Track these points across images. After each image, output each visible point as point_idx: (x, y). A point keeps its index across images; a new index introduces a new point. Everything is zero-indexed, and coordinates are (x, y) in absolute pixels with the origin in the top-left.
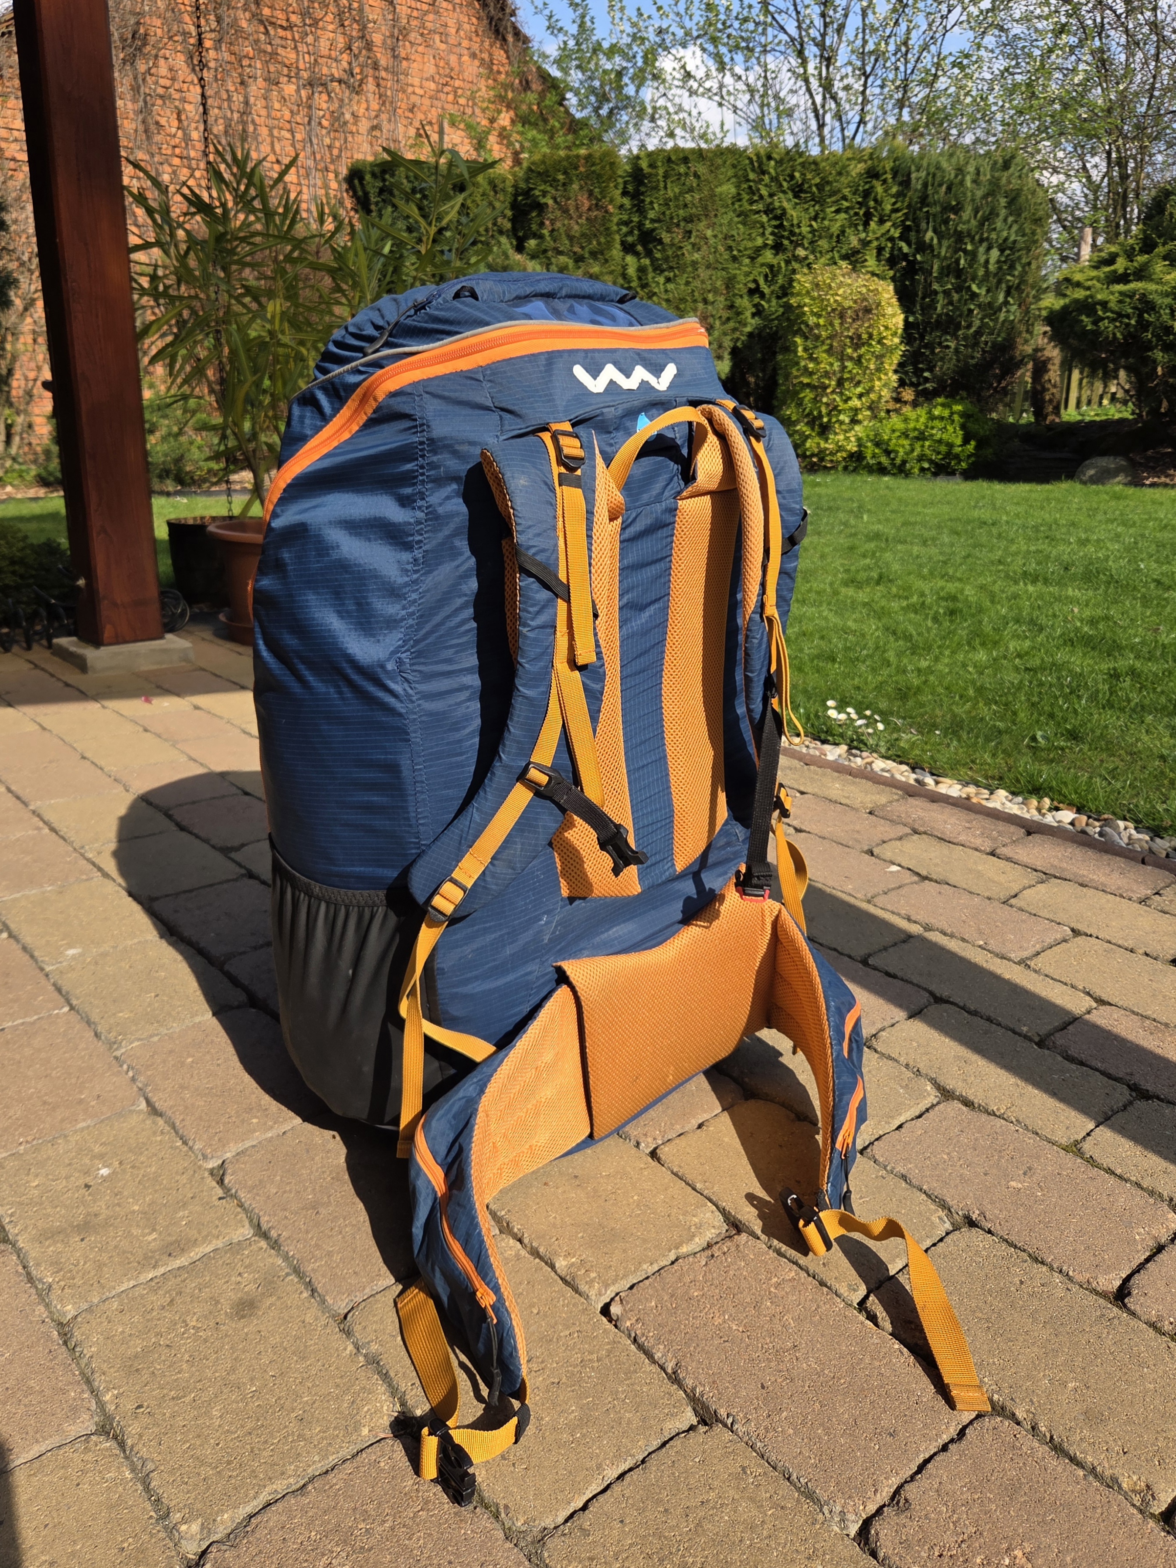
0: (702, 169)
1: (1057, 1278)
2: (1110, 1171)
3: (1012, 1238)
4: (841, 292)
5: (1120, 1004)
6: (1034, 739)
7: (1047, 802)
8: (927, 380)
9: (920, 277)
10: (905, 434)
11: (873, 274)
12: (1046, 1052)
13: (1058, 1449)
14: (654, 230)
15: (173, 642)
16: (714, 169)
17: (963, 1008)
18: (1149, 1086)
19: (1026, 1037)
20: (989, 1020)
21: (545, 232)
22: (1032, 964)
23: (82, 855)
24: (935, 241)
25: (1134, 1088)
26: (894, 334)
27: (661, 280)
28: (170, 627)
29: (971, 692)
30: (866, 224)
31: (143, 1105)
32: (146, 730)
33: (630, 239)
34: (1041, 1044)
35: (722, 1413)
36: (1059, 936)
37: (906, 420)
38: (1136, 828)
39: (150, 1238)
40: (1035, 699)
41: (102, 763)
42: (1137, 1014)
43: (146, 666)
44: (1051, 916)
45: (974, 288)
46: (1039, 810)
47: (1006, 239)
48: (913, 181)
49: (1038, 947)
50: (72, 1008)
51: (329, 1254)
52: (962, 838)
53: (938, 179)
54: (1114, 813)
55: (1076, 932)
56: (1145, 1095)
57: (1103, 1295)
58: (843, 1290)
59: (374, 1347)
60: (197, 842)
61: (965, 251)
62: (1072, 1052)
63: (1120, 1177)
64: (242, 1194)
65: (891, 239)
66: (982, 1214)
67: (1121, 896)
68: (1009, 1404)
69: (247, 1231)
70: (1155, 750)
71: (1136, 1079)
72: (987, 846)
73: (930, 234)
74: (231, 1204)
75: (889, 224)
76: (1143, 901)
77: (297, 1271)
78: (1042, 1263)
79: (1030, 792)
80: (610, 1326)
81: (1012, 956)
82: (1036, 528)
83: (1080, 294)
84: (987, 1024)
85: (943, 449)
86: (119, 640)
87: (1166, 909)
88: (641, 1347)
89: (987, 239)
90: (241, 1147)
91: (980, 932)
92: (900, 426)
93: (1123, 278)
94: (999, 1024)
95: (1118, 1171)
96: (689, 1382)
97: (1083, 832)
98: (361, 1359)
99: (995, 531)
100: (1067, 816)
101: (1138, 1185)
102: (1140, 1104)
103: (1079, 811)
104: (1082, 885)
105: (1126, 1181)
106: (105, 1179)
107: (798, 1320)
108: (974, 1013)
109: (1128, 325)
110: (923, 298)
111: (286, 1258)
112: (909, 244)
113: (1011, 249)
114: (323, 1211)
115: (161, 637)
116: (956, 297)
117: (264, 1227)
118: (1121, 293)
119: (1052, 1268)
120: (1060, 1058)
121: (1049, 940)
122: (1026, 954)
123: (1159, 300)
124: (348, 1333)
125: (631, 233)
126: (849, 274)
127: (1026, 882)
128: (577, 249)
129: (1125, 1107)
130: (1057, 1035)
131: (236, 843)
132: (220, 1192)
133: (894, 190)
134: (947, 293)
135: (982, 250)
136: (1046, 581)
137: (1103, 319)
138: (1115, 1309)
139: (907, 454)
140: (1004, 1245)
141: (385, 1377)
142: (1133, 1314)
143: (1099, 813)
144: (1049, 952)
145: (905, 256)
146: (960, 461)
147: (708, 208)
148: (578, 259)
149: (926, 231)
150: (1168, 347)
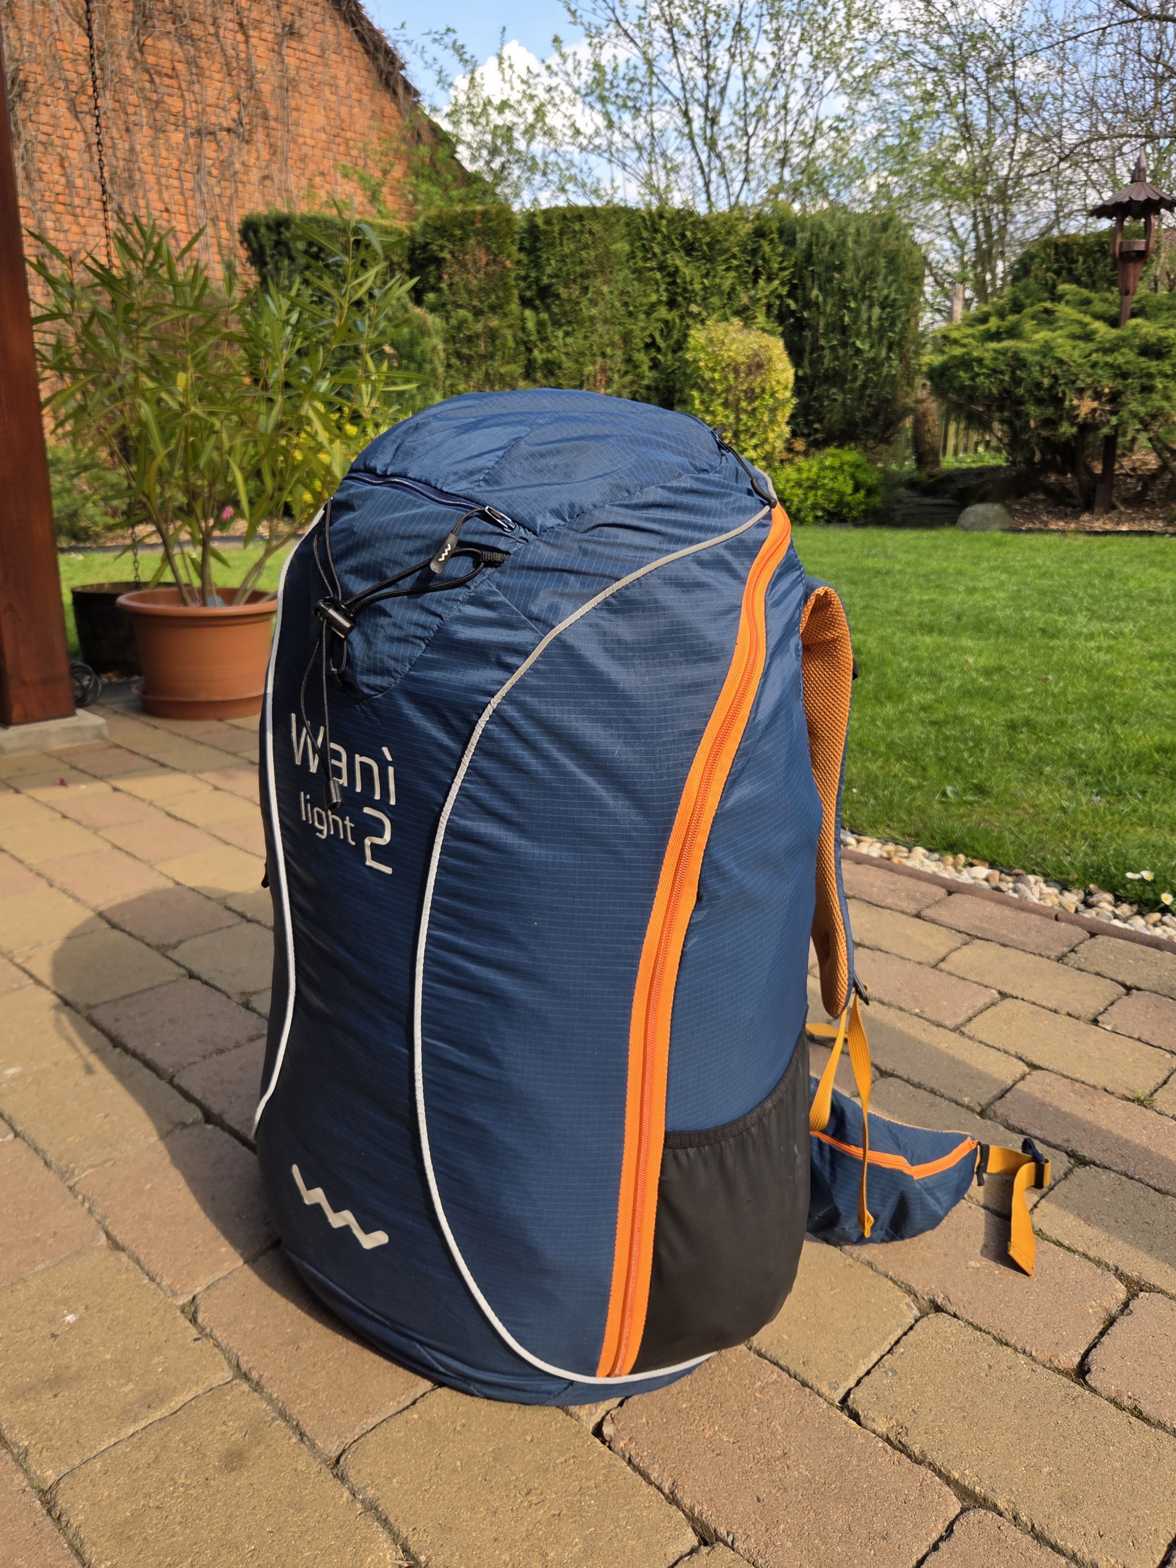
0: (596, 227)
1: (1022, 1359)
2: (1059, 1244)
3: (977, 1321)
4: (734, 347)
5: (1051, 1067)
6: (944, 794)
7: (962, 858)
8: (816, 431)
9: (807, 333)
10: (799, 484)
11: (764, 330)
12: (989, 1122)
13: (1039, 1538)
14: (550, 286)
15: (86, 718)
16: (608, 227)
17: (907, 1081)
18: (1085, 1152)
19: (968, 1108)
20: (933, 1092)
21: (443, 286)
22: (965, 1030)
23: (11, 960)
24: (821, 299)
25: (1071, 1154)
26: (786, 388)
27: (560, 334)
28: (81, 702)
29: (882, 748)
30: (755, 282)
31: (103, 1239)
32: (64, 817)
33: (528, 294)
34: (982, 1114)
35: (722, 1531)
36: (988, 1000)
37: (799, 470)
38: (1046, 882)
39: (126, 1389)
40: (942, 753)
41: (21, 856)
42: (1067, 1077)
43: (56, 744)
44: (978, 979)
45: (858, 344)
46: (955, 866)
47: (886, 297)
48: (799, 242)
49: (970, 1013)
50: (17, 1135)
51: (315, 1393)
52: (889, 901)
53: (822, 240)
54: (1024, 868)
55: (1003, 995)
56: (1083, 1162)
57: (1065, 1373)
58: (825, 1390)
59: (371, 1492)
60: (130, 940)
61: (849, 308)
62: (1013, 1121)
63: (1069, 1249)
64: (217, 1333)
65: (779, 297)
66: (946, 1297)
67: (1040, 955)
68: (990, 1495)
69: (227, 1374)
70: (1055, 802)
71: (1074, 1146)
72: (912, 908)
73: (815, 292)
74: (206, 1345)
75: (776, 283)
76: (1060, 959)
77: (283, 1415)
78: (1007, 1344)
79: (946, 849)
80: (604, 1448)
81: (947, 1023)
82: (926, 577)
83: (958, 351)
84: (932, 1096)
85: (835, 497)
86: (28, 719)
87: (1082, 966)
88: (636, 1468)
89: (869, 297)
90: (211, 1279)
91: (916, 1000)
92: (794, 476)
93: (996, 336)
94: (942, 1096)
95: (1066, 1243)
96: (687, 1502)
97: (998, 889)
98: (359, 1505)
99: (889, 581)
100: (982, 871)
101: (1085, 1256)
102: (1080, 1171)
103: (992, 865)
104: (1004, 945)
105: (1074, 1252)
106: (71, 1326)
107: (786, 1425)
108: (918, 1086)
109: (1002, 381)
110: (811, 353)
111: (270, 1401)
112: (796, 301)
113: (891, 306)
114: (304, 1345)
115: (72, 714)
116: (841, 352)
117: (244, 1367)
118: (995, 351)
119: (1016, 1350)
120: (1002, 1128)
121: (980, 1004)
122: (959, 1020)
123: (1031, 358)
124: (342, 1478)
125: (529, 287)
126: (740, 331)
127: (953, 945)
128: (476, 302)
129: (1066, 1175)
130: (997, 1104)
131: (173, 940)
132: (193, 1332)
133: (781, 249)
134: (833, 348)
135: (864, 307)
136: (941, 632)
137: (978, 375)
138: (1078, 1387)
139: (801, 502)
140: (970, 1329)
141: (385, 1522)
142: (1093, 1390)
143: (1010, 867)
144: (979, 1017)
145: (793, 313)
146: (851, 509)
147: (604, 265)
148: (478, 313)
149: (812, 289)
150: (1039, 402)
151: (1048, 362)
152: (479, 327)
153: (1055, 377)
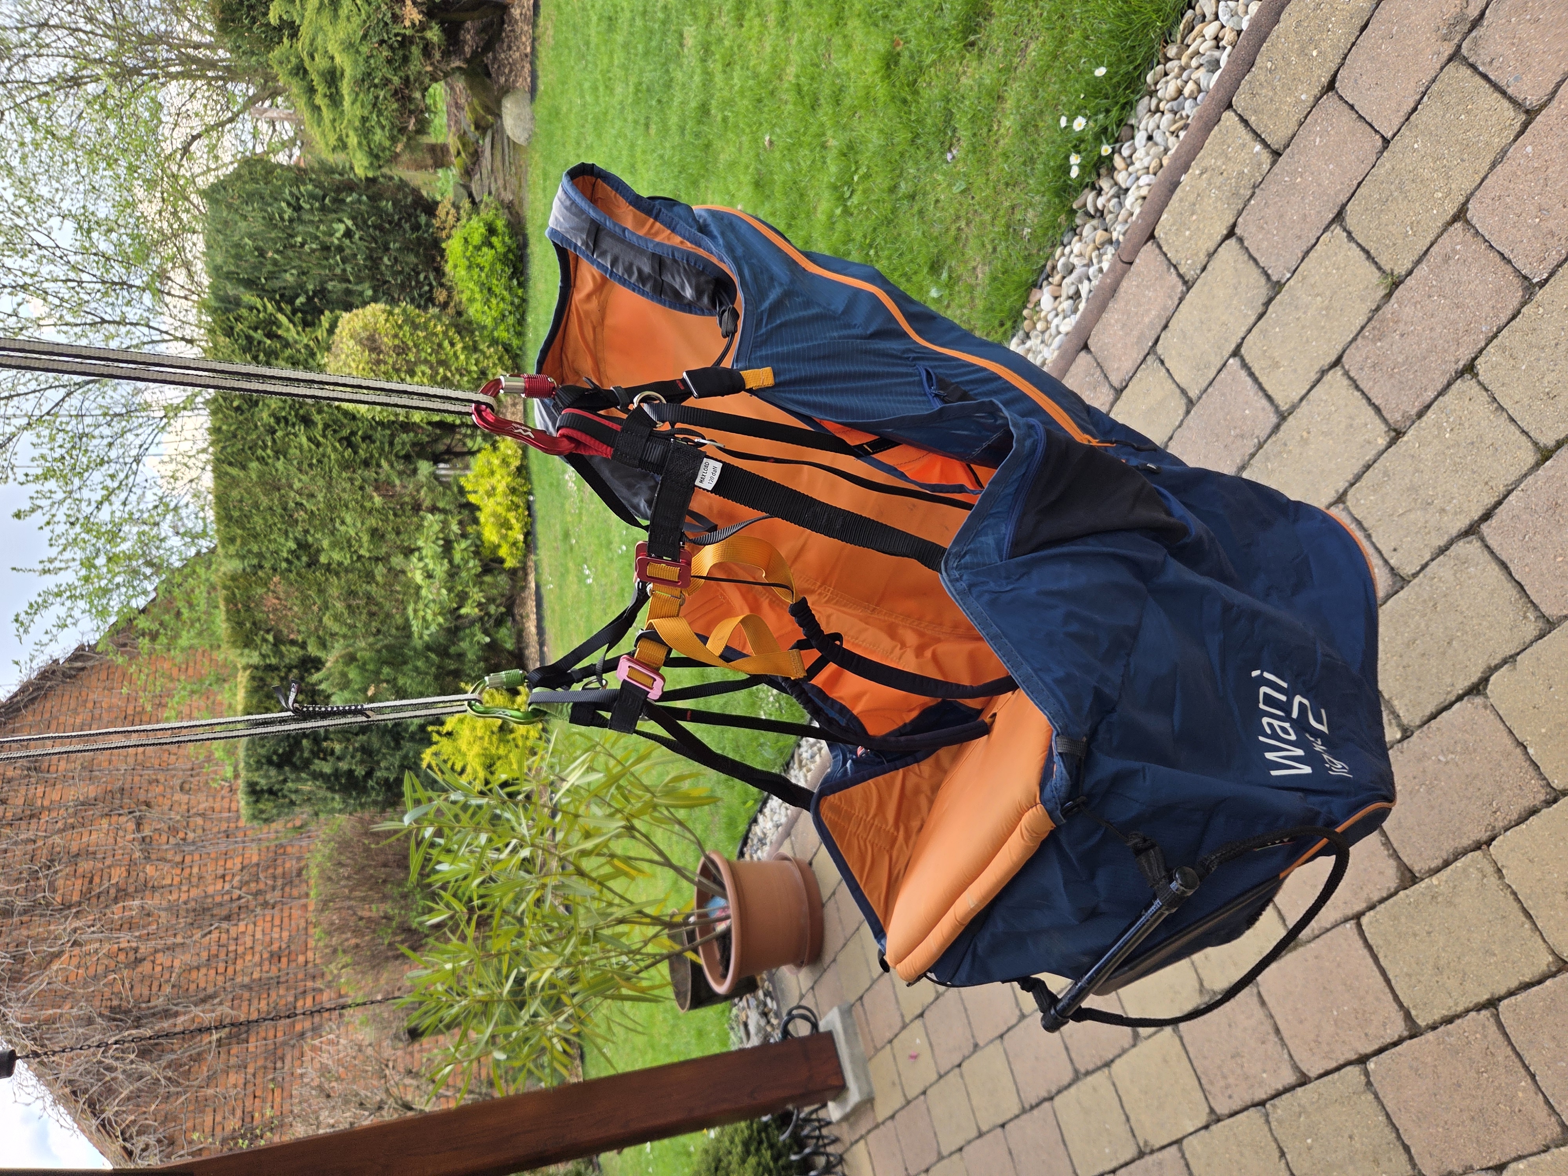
0: (235, 494)
4: (353, 365)
7: (1027, 312)
8: (426, 278)
9: (330, 286)
10: (487, 302)
11: (331, 331)
14: (296, 539)
16: (235, 482)
17: (1352, 483)
18: (1457, 361)
19: (1390, 443)
20: (1368, 467)
21: (300, 640)
22: (1284, 408)
24: (294, 271)
25: (1460, 375)
26: (390, 313)
27: (343, 528)
30: (279, 337)
33: (304, 559)
34: (1399, 433)
36: (1243, 371)
37: (471, 300)
38: (1064, 245)
44: (1214, 369)
45: (338, 235)
47: (289, 204)
48: (235, 292)
49: (1259, 394)
53: (233, 268)
54: (1043, 259)
55: (1236, 352)
56: (1470, 369)
61: (302, 245)
62: (1411, 411)
65: (294, 312)
67: (1181, 300)
71: (1448, 367)
72: (1108, 390)
73: (288, 276)
75: (280, 316)
76: (1187, 283)
81: (1273, 421)
83: (353, 139)
84: (1374, 470)
85: (499, 267)
87: (1198, 266)
89: (291, 220)
91: (1241, 436)
92: (478, 305)
93: (335, 100)
94: (1375, 460)
100: (1046, 300)
102: (1483, 375)
104: (1165, 329)
109: (385, 98)
110: (349, 282)
112: (297, 296)
113: (298, 199)
116: (348, 252)
118: (353, 102)
121: (1249, 381)
122: (1270, 408)
123: (362, 68)
125: (298, 558)
126: (336, 356)
127: (1162, 374)
128: (315, 608)
129: (1487, 390)
130: (1387, 416)
133: (244, 312)
134: (344, 261)
135: (300, 228)
137: (379, 122)
139: (503, 299)
144: (1266, 388)
145: (310, 299)
146: (510, 250)
147: (273, 486)
148: (326, 607)
149: (285, 281)
150: (406, 60)
151: (365, 49)
152: (340, 606)
153: (382, 42)
